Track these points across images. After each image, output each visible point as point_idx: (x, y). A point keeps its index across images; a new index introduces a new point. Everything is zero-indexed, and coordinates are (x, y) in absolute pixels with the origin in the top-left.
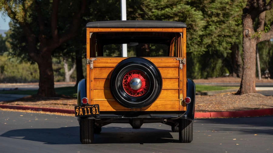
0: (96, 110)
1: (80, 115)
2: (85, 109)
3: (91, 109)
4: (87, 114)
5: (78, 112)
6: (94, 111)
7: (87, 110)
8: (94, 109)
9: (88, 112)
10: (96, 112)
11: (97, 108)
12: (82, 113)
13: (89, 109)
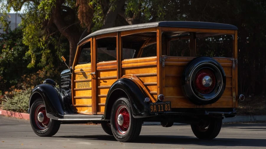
0: (168, 106)
1: (154, 111)
2: (159, 106)
3: (164, 105)
4: (160, 111)
5: (152, 109)
6: (166, 108)
7: (161, 107)
8: (166, 106)
9: (161, 109)
10: (168, 109)
11: (169, 105)
12: (156, 110)
13: (162, 105)
